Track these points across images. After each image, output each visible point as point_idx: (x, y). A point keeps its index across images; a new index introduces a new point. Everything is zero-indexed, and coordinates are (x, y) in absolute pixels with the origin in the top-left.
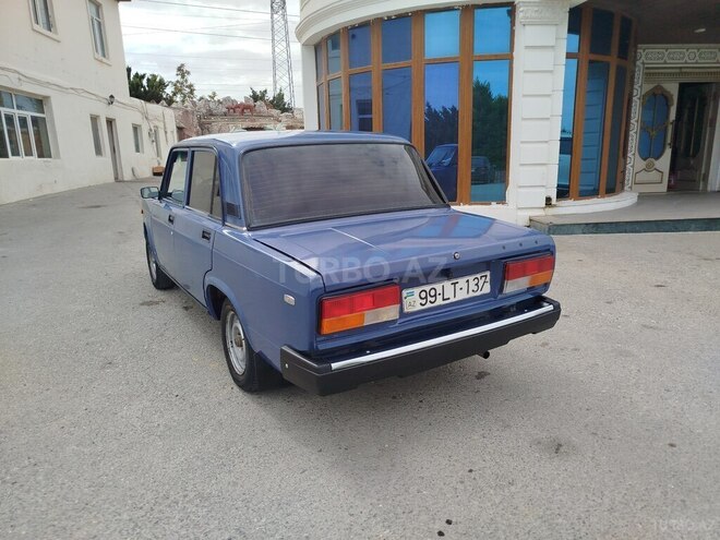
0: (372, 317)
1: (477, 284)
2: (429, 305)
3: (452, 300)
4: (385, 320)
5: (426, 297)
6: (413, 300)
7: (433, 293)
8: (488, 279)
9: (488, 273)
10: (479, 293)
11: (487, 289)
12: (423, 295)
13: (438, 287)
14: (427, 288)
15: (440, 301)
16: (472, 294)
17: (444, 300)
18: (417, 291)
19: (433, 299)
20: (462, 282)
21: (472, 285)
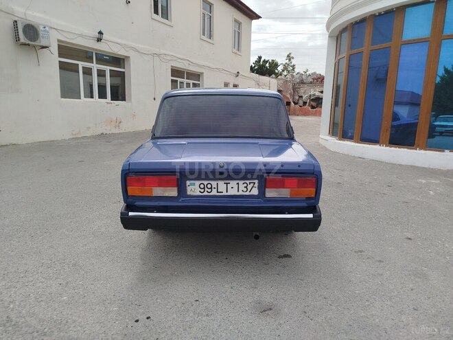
0: (158, 191)
1: (246, 187)
2: (206, 193)
3: (225, 193)
4: (167, 195)
5: (204, 188)
6: (194, 188)
7: (209, 186)
8: (256, 185)
9: (256, 181)
10: (248, 193)
11: (255, 192)
12: (202, 186)
13: (214, 183)
14: (206, 182)
15: (214, 192)
16: (241, 193)
17: (218, 192)
18: (198, 183)
19: (209, 190)
20: (233, 183)
21: (242, 187)
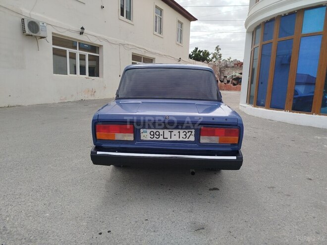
0: (119, 136)
1: (185, 135)
2: (155, 139)
3: (169, 139)
4: (126, 139)
5: (154, 135)
6: (146, 135)
7: (157, 133)
8: (193, 133)
9: (193, 131)
10: (186, 140)
11: (192, 138)
12: (152, 133)
13: (161, 131)
14: (155, 131)
15: (161, 138)
16: (181, 139)
17: (164, 138)
18: (149, 131)
19: (158, 137)
20: (176, 132)
21: (182, 135)
